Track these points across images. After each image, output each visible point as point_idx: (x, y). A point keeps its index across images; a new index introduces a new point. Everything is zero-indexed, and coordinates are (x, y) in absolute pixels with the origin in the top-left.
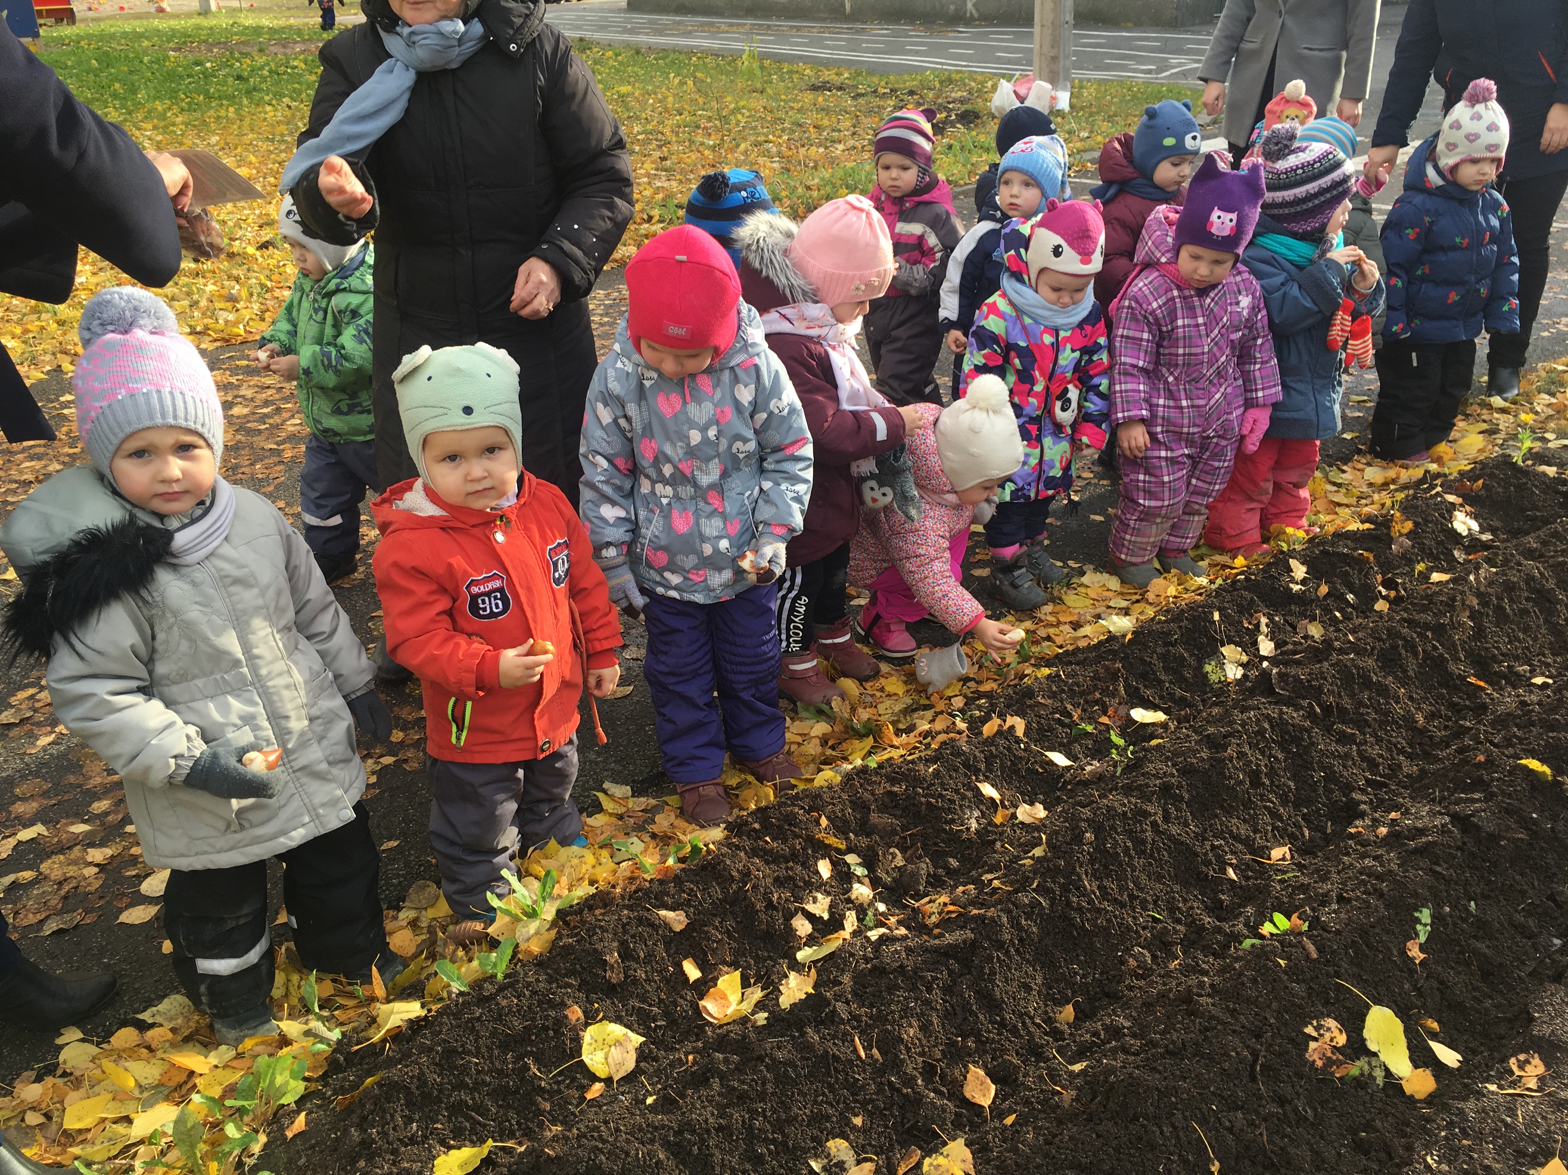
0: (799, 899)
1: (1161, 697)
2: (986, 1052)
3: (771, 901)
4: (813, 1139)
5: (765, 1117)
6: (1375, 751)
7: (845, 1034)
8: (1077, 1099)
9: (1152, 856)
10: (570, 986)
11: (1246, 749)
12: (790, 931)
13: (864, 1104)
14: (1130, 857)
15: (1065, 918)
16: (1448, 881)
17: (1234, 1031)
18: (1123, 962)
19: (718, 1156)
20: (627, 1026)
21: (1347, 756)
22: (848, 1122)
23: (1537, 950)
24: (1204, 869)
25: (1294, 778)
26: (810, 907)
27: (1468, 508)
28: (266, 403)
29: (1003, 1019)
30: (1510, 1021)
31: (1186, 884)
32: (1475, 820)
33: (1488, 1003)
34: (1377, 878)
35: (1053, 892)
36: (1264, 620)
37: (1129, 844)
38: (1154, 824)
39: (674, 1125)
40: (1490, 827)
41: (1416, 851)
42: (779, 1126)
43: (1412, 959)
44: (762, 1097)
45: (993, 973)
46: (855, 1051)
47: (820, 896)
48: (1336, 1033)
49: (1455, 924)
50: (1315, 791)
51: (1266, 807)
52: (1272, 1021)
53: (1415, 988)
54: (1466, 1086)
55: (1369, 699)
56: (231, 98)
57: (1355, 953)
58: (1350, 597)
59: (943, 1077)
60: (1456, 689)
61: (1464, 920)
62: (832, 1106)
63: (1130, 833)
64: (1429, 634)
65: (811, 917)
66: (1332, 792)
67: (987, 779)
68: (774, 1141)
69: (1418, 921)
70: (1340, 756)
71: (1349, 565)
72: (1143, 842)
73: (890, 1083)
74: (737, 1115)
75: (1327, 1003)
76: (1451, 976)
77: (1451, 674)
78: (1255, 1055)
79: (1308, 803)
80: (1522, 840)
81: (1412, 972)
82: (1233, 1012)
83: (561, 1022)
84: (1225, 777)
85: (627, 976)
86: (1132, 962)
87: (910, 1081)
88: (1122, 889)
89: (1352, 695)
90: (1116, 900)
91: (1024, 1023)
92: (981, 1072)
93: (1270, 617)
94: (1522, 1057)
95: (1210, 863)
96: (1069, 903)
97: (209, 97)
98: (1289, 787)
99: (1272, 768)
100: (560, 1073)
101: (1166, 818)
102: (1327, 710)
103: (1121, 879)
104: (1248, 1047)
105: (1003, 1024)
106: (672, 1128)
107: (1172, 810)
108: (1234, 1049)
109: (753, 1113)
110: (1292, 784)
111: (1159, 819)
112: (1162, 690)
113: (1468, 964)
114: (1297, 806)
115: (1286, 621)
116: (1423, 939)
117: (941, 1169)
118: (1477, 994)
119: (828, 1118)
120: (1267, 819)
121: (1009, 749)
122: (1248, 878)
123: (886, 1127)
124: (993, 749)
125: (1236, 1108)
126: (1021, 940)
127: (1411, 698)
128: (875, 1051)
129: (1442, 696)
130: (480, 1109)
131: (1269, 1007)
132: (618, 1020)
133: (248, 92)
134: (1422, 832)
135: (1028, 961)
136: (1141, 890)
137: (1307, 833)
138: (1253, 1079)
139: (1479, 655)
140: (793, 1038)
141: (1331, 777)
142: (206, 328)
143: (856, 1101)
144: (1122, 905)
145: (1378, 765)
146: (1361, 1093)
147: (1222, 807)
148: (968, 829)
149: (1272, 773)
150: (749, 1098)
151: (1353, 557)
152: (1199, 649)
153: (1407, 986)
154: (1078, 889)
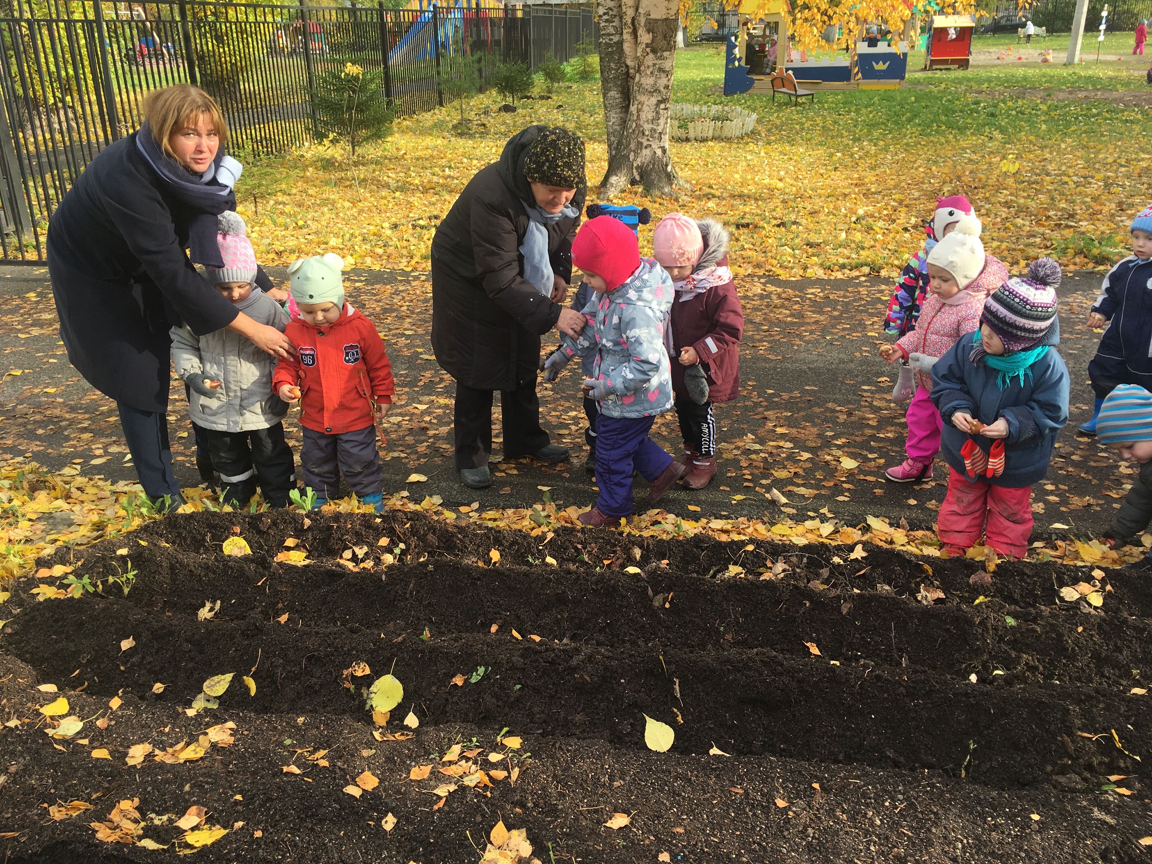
0: (357, 545)
20: (250, 545)
26: (357, 550)
27: (1109, 587)
46: (260, 581)
47: (367, 549)
64: (807, 603)
67: (501, 551)
69: (477, 671)
83: (227, 528)
85: (267, 530)
100: (214, 544)
116: (473, 680)
130: (185, 539)
132: (249, 542)
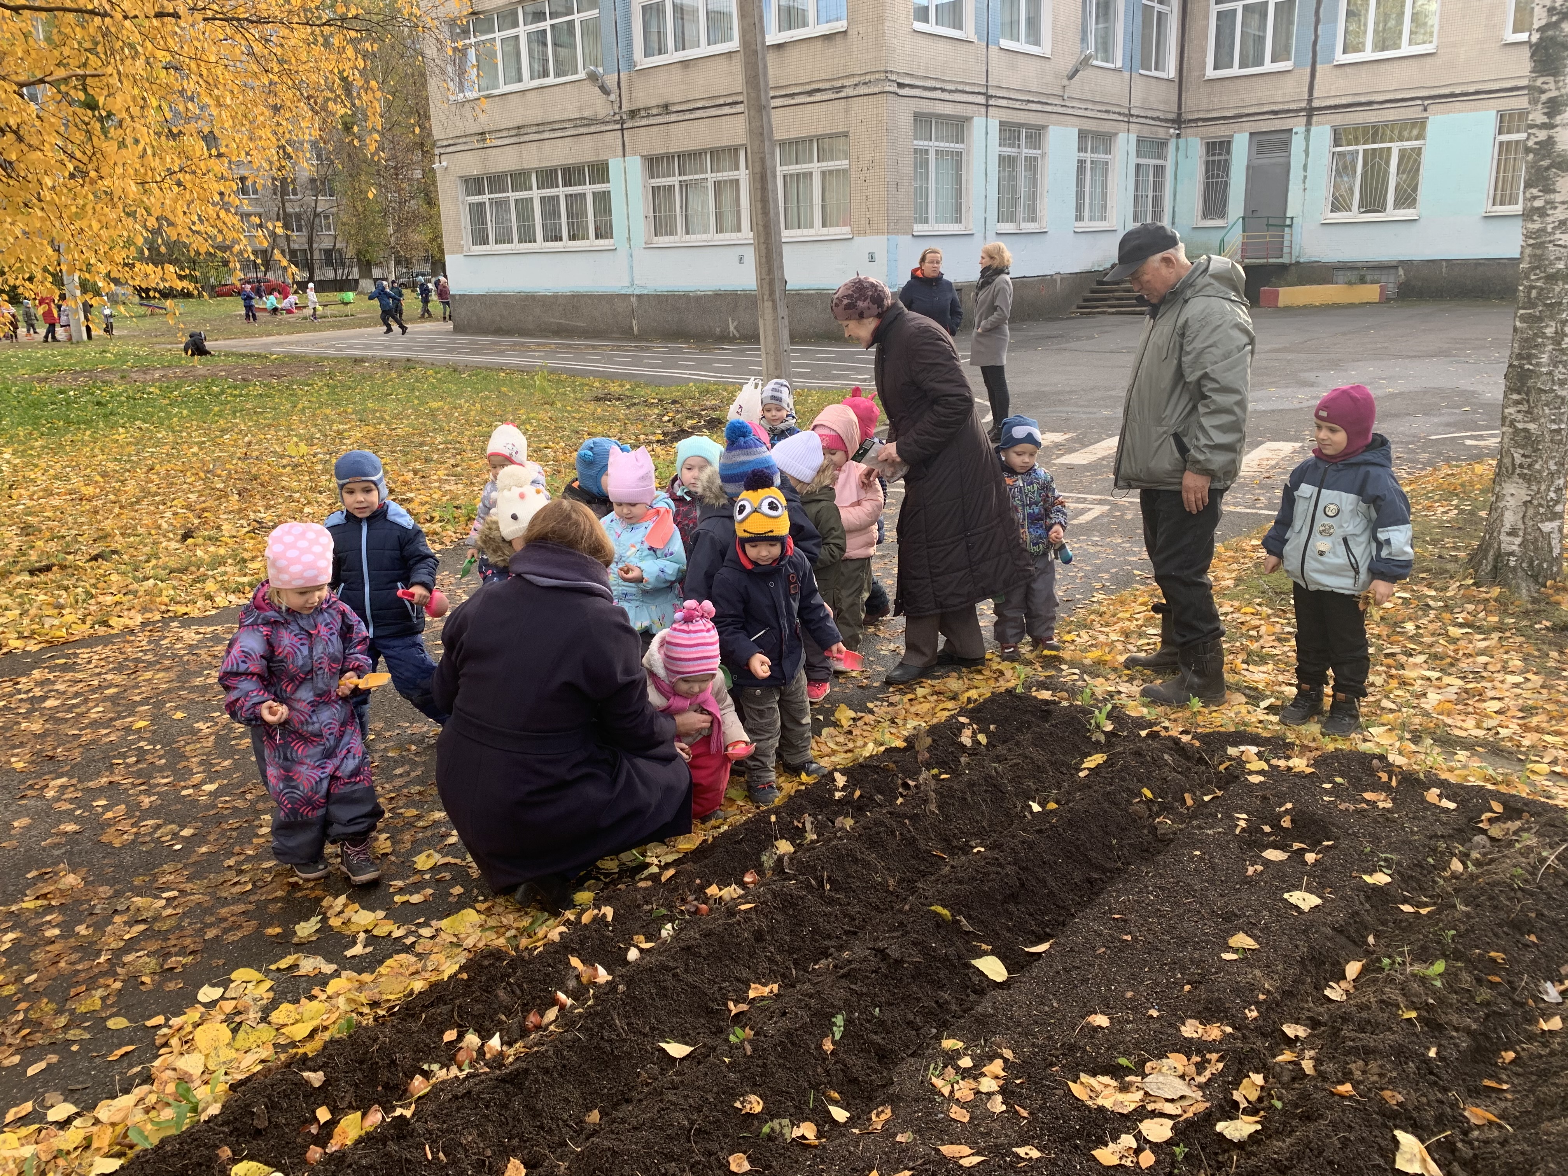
2: (526, 1148)
6: (854, 909)
7: (419, 1144)
8: (568, 1168)
9: (672, 998)
10: (222, 1132)
11: (753, 915)
14: (654, 999)
15: (598, 1048)
16: (860, 995)
17: (682, 1109)
18: (639, 1075)
21: (831, 914)
23: (918, 1038)
25: (790, 933)
27: (976, 726)
28: (76, 695)
29: (542, 1123)
30: (882, 1086)
31: (697, 1016)
32: (890, 950)
35: (592, 1030)
36: (809, 820)
37: (653, 991)
38: (675, 976)
40: (898, 954)
43: (826, 1052)
45: (538, 1091)
48: (755, 1104)
49: (862, 1025)
50: (805, 942)
51: (766, 957)
52: (712, 1100)
53: (825, 1070)
54: (841, 1132)
55: (856, 872)
56: (89, 423)
57: (783, 1049)
58: (878, 798)
59: (491, 1167)
60: (923, 860)
61: (868, 1021)
63: (656, 983)
64: (908, 821)
66: (817, 942)
67: (578, 956)
70: (826, 915)
71: (878, 774)
72: (665, 988)
76: (851, 1060)
77: (921, 850)
78: (692, 1123)
79: (798, 950)
80: (921, 962)
81: (825, 1059)
82: (686, 1097)
83: (212, 1159)
84: (734, 938)
86: (644, 1075)
88: (645, 1023)
89: (843, 870)
90: (640, 1032)
91: (558, 1125)
92: (517, 1162)
93: (814, 815)
94: (880, 1108)
95: (716, 999)
96: (602, 1038)
97: (69, 422)
98: (785, 939)
99: (773, 928)
101: (686, 971)
102: (821, 884)
103: (646, 1016)
104: (689, 1119)
105: (542, 1127)
107: (692, 964)
108: (677, 1121)
113: (868, 1052)
114: (790, 954)
115: (827, 818)
118: (869, 1071)
121: (599, 931)
124: (587, 933)
125: (672, 1161)
126: (564, 1066)
127: (888, 869)
128: (441, 1155)
129: (912, 866)
131: (711, 1091)
133: (105, 416)
135: (568, 1082)
137: (794, 972)
138: (689, 1140)
140: (378, 1150)
141: (817, 931)
142: (33, 632)
144: (645, 1035)
145: (855, 920)
146: (769, 1143)
147: (731, 959)
149: (772, 932)
151: (882, 768)
152: (758, 844)
153: (819, 1070)
154: (610, 1026)
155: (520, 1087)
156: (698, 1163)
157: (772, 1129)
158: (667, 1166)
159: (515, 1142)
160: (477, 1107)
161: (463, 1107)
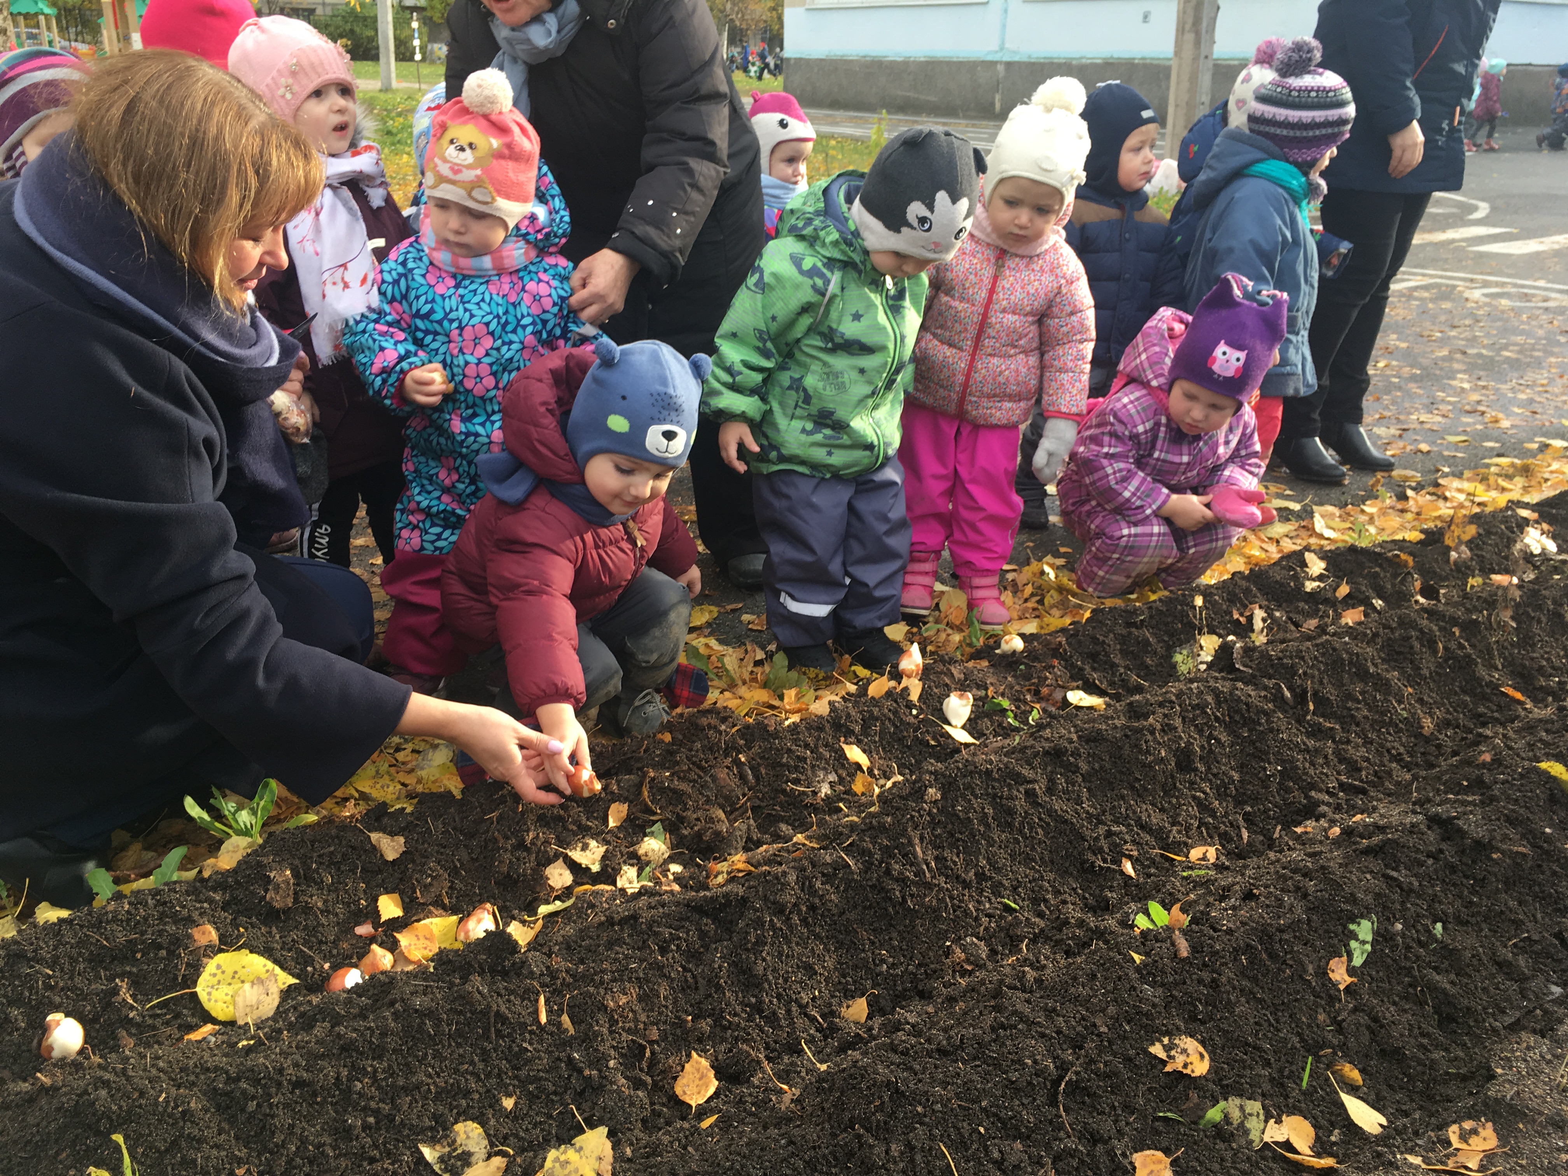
0: (563, 843)
1: (1112, 684)
2: (723, 1040)
3: (524, 841)
4: (436, 1117)
5: (375, 1080)
6: (1358, 753)
7: (528, 991)
8: (797, 1101)
9: (1021, 832)
10: (211, 901)
11: (1178, 722)
12: (540, 879)
13: (523, 1083)
14: (988, 826)
15: (878, 888)
16: (1407, 892)
17: (1043, 1035)
18: (948, 952)
19: (283, 1119)
20: (276, 962)
21: (1317, 751)
22: (495, 1103)
23: (1524, 997)
24: (1090, 857)
25: (1241, 768)
26: (577, 855)
27: (1545, 526)
29: (761, 1002)
30: (1464, 1078)
31: (1064, 873)
32: (1460, 823)
33: (1437, 1055)
34: (1305, 875)
35: (871, 855)
36: (1259, 614)
37: (990, 811)
38: (1030, 795)
39: (233, 1071)
40: (1480, 833)
41: (1367, 851)
42: (391, 1095)
43: (1335, 985)
44: (378, 1053)
45: (760, 942)
46: (536, 1012)
47: (593, 843)
48: (1194, 1058)
49: (1408, 948)
50: (1267, 787)
51: (1194, 798)
52: (1104, 1029)
53: (1334, 1021)
54: (1379, 1155)
55: (1362, 693)
57: (1251, 962)
58: (1378, 603)
59: (653, 1062)
60: (1485, 698)
61: (1420, 944)
62: (479, 1079)
63: (994, 798)
64: (1456, 631)
65: (574, 867)
66: (1288, 790)
67: (859, 743)
68: (376, 1113)
69: (1355, 937)
70: (1307, 750)
71: (1380, 566)
72: (1011, 812)
73: (570, 1060)
74: (329, 1071)
75: (1193, 1018)
76: (1389, 1012)
77: (1479, 680)
78: (1063, 1067)
79: (1255, 799)
80: (1524, 855)
81: (1333, 999)
82: (1050, 1013)
84: (1140, 751)
85: (296, 900)
86: (959, 954)
87: (598, 1062)
88: (968, 863)
89: (1340, 685)
90: (958, 877)
91: (789, 1012)
92: (705, 1063)
93: (1268, 610)
94: (1468, 1125)
95: (1101, 850)
96: (888, 872)
98: (1231, 777)
99: (1211, 751)
100: (159, 1006)
101: (1051, 790)
102: (1301, 697)
103: (970, 852)
104: (1055, 1058)
105: (758, 1009)
106: (227, 1072)
107: (1061, 781)
108: (1032, 1056)
109: (357, 1072)
110: (1236, 776)
111: (1039, 788)
112: (1114, 674)
113: (1422, 1004)
114: (1239, 802)
115: (1290, 619)
116: (1358, 961)
117: (570, 1168)
118: (1425, 1041)
119: (467, 1094)
120: (1194, 811)
121: (895, 713)
122: (1149, 876)
123: (550, 1116)
124: (876, 711)
125: (1015, 1139)
126: (812, 908)
127: (1421, 701)
128: (565, 1019)
129: (1465, 705)
131: (1103, 1010)
132: (267, 952)
134: (1382, 829)
135: (817, 937)
136: (998, 870)
137: (1245, 835)
138: (1053, 1102)
139: (1524, 666)
140: (451, 985)
141: (1289, 773)
143: (516, 1077)
144: (966, 885)
145: (1359, 770)
146: (1220, 1145)
147: (1132, 788)
148: (815, 793)
149: (1209, 757)
150: (357, 1050)
151: (1387, 559)
152: (1171, 635)
153: (1322, 1017)
154: (905, 856)
155: (727, 927)
156: (1072, 1153)
157: (1227, 1117)
158: (1006, 1146)
159: (705, 1025)
160: (644, 946)
161: (619, 942)
